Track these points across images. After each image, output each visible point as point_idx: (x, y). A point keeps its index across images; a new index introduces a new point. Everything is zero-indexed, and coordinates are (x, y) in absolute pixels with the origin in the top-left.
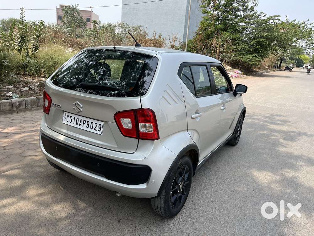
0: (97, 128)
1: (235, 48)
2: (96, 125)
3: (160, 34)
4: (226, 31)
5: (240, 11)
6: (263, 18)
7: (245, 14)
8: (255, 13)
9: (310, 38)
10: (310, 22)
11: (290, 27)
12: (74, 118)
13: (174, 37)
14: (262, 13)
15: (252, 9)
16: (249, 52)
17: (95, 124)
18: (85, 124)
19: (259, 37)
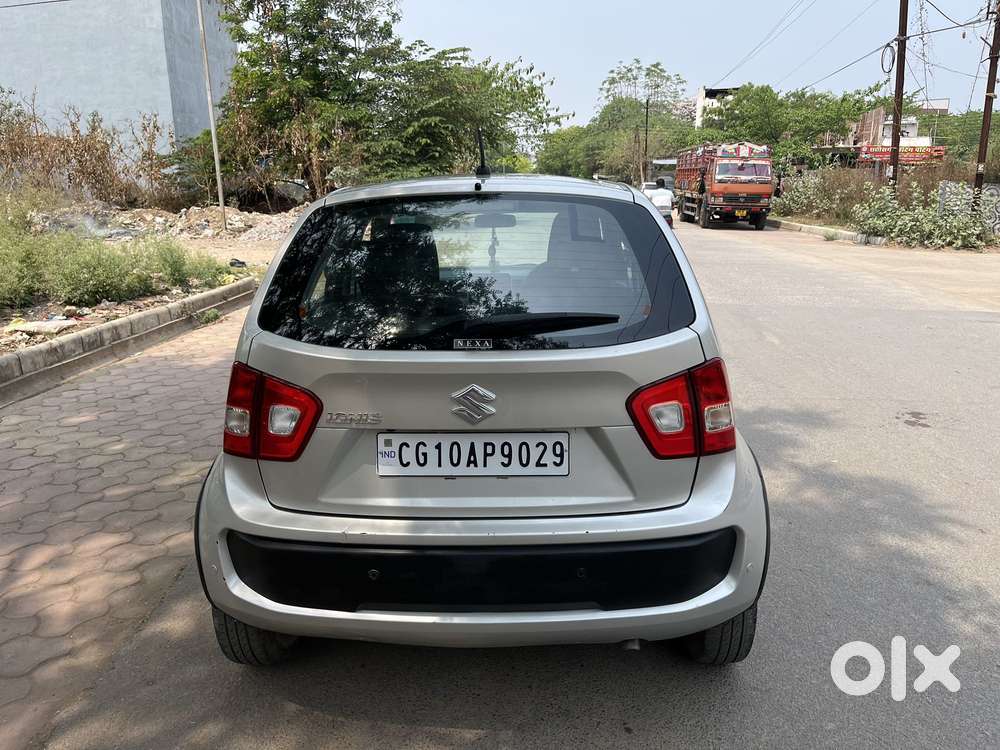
0: (549, 458)
1: (365, 151)
2: (542, 447)
3: (95, 114)
4: (324, 96)
5: (350, 34)
6: (422, 58)
7: (370, 47)
8: (398, 43)
9: (533, 110)
10: (525, 65)
11: (478, 79)
12: (438, 447)
13: (146, 122)
14: (420, 42)
15: (386, 32)
16: (407, 160)
17: (537, 446)
18: (492, 454)
19: (423, 113)
